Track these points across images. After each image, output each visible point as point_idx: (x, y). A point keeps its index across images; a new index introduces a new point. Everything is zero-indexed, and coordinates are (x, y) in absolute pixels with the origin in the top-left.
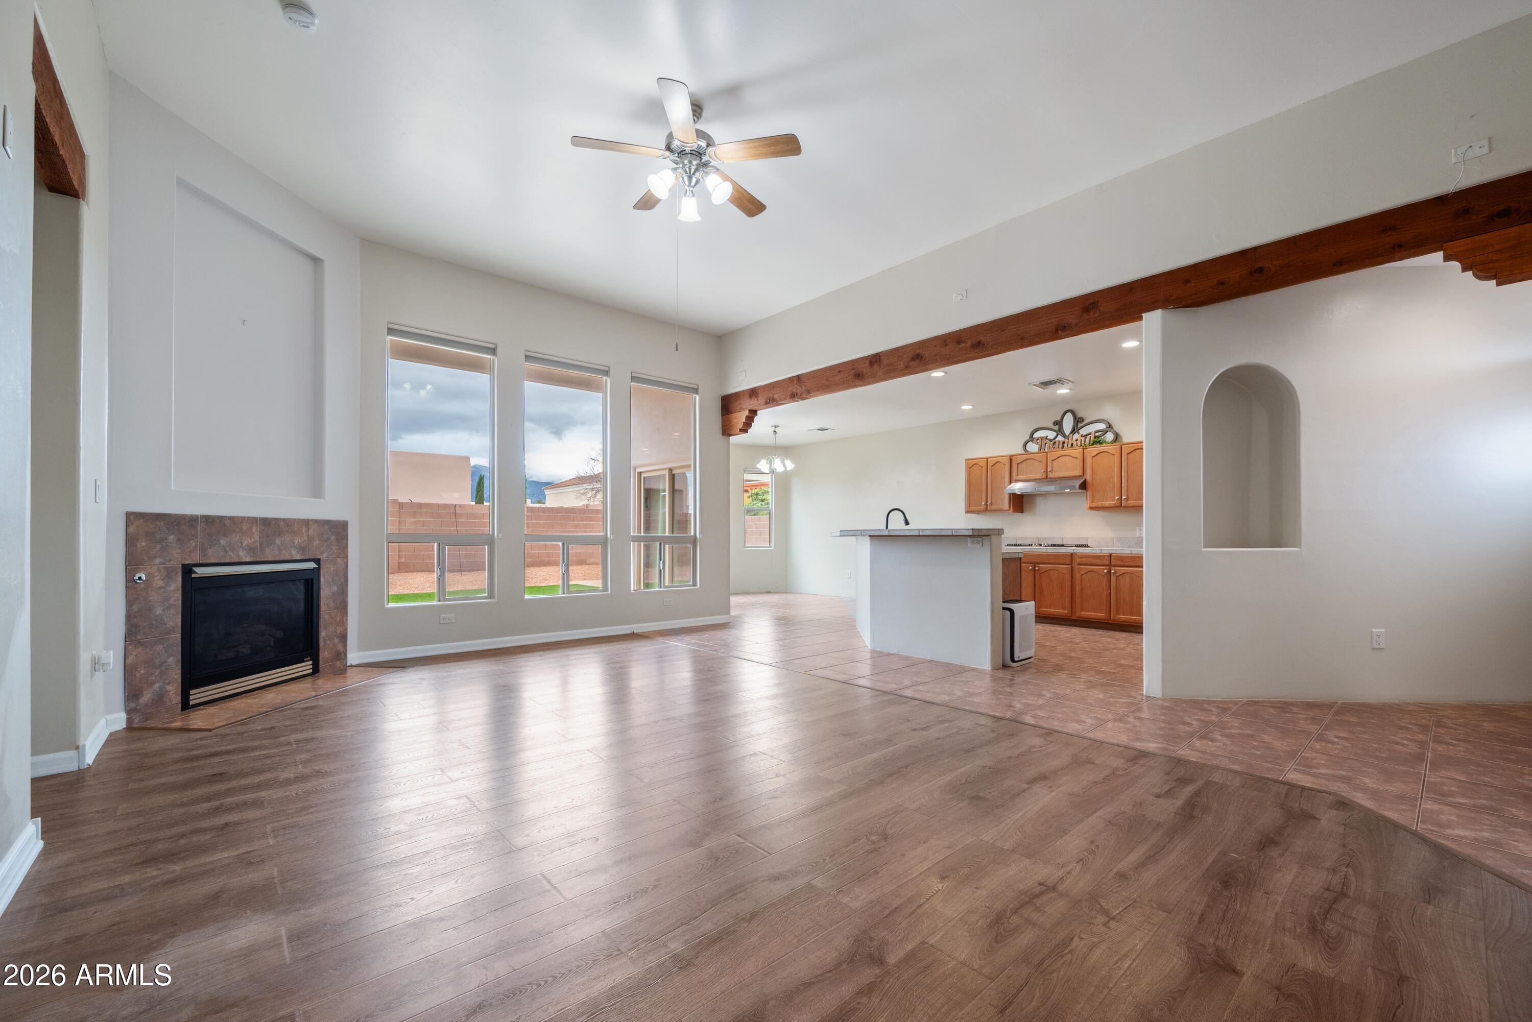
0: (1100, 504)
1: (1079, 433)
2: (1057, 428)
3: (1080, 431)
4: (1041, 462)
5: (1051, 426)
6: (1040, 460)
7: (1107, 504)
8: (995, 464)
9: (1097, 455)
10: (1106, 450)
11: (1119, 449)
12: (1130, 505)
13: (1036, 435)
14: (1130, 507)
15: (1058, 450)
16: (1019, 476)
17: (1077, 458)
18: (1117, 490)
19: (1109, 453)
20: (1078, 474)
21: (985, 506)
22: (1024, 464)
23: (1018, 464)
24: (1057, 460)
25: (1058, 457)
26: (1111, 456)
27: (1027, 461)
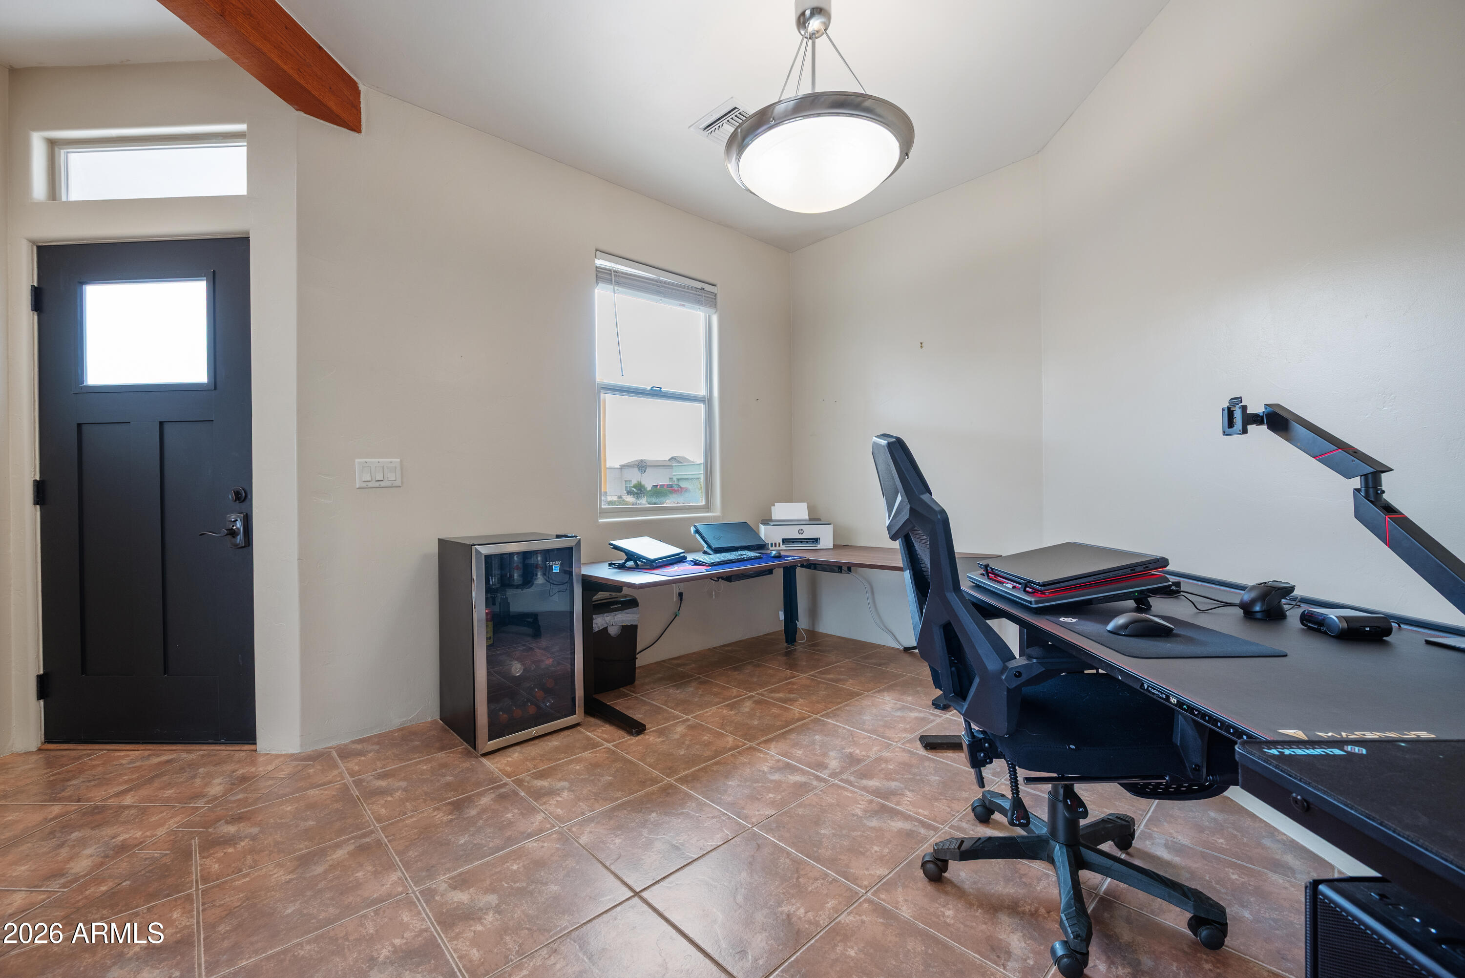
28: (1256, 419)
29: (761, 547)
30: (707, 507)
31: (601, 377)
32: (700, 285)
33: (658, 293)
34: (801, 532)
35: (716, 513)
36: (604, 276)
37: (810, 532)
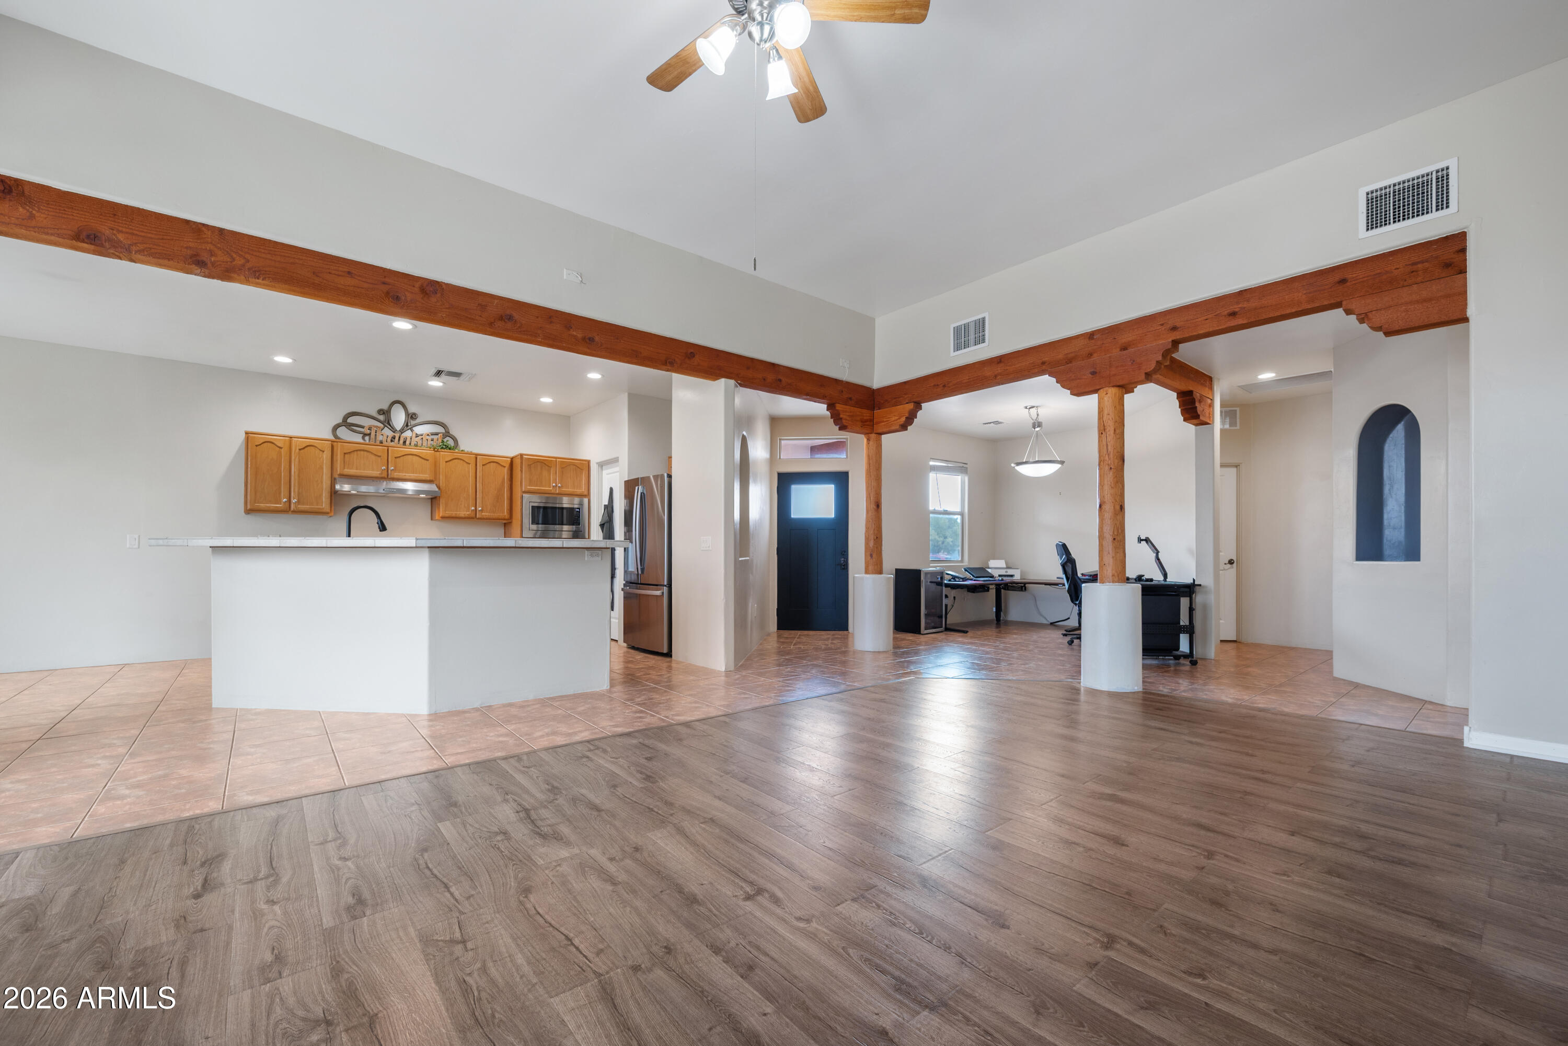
0: (453, 514)
1: (412, 431)
2: (382, 418)
3: (414, 428)
4: (380, 456)
5: (374, 414)
6: (379, 455)
7: (463, 513)
8: (304, 448)
9: (450, 461)
10: (460, 457)
11: (475, 459)
12: (485, 517)
13: (350, 420)
14: (484, 519)
15: (398, 445)
16: (346, 470)
17: (428, 460)
18: (471, 501)
19: (464, 461)
20: (428, 479)
21: (287, 504)
22: (355, 455)
23: (345, 453)
24: (402, 458)
25: (403, 456)
26: (465, 464)
27: (359, 452)
28: (1143, 540)
29: (992, 577)
30: (962, 561)
31: (931, 508)
32: (962, 465)
33: (949, 471)
34: (1006, 572)
35: (966, 563)
36: (934, 469)
37: (1010, 572)
